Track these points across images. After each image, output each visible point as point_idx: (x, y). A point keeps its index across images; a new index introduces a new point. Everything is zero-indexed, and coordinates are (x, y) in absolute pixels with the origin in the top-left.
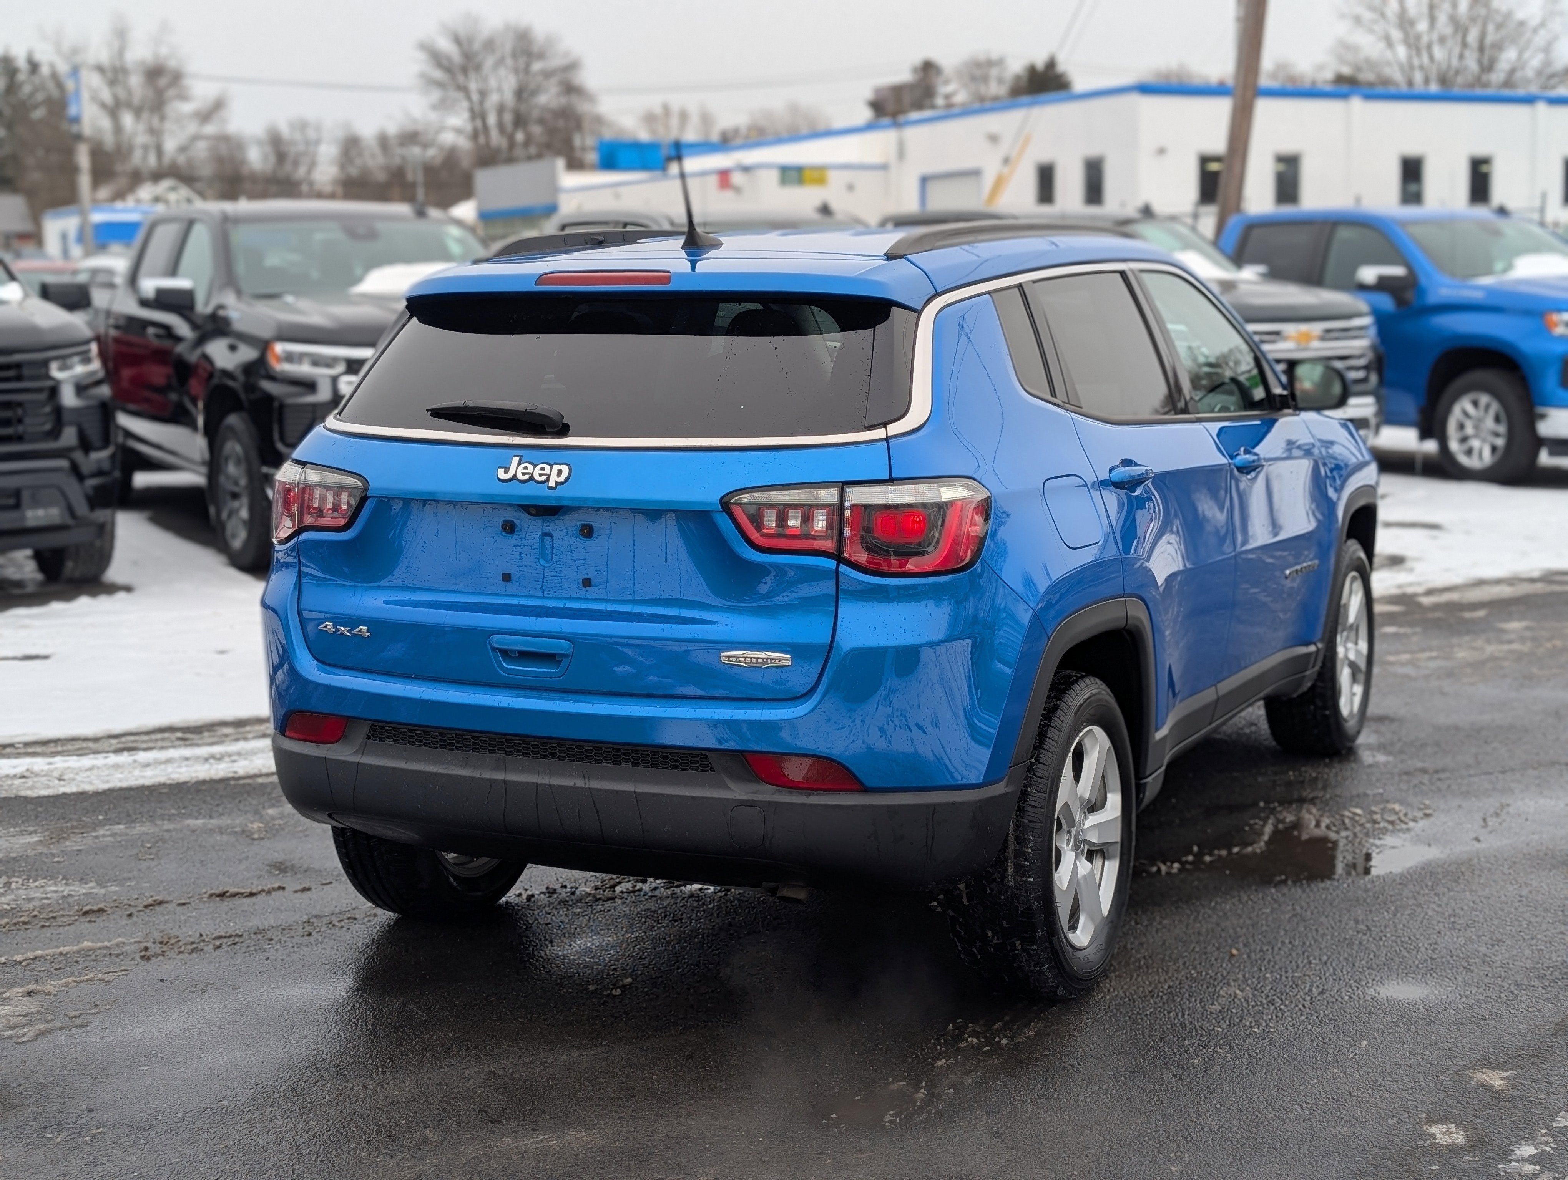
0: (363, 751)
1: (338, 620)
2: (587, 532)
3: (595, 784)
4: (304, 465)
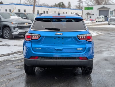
0: (41, 59)
1: (37, 48)
2: (63, 39)
3: (66, 61)
4: (32, 34)
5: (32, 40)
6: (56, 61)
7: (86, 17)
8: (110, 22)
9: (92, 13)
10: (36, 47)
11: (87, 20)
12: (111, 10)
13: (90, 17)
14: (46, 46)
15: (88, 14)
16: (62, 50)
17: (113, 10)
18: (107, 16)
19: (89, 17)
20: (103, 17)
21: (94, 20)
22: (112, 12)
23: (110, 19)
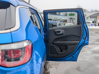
7: (70, 21)
9: (74, 18)
11: (70, 23)
12: (87, 16)
13: (73, 21)
15: (71, 18)
19: (71, 21)
21: (75, 23)
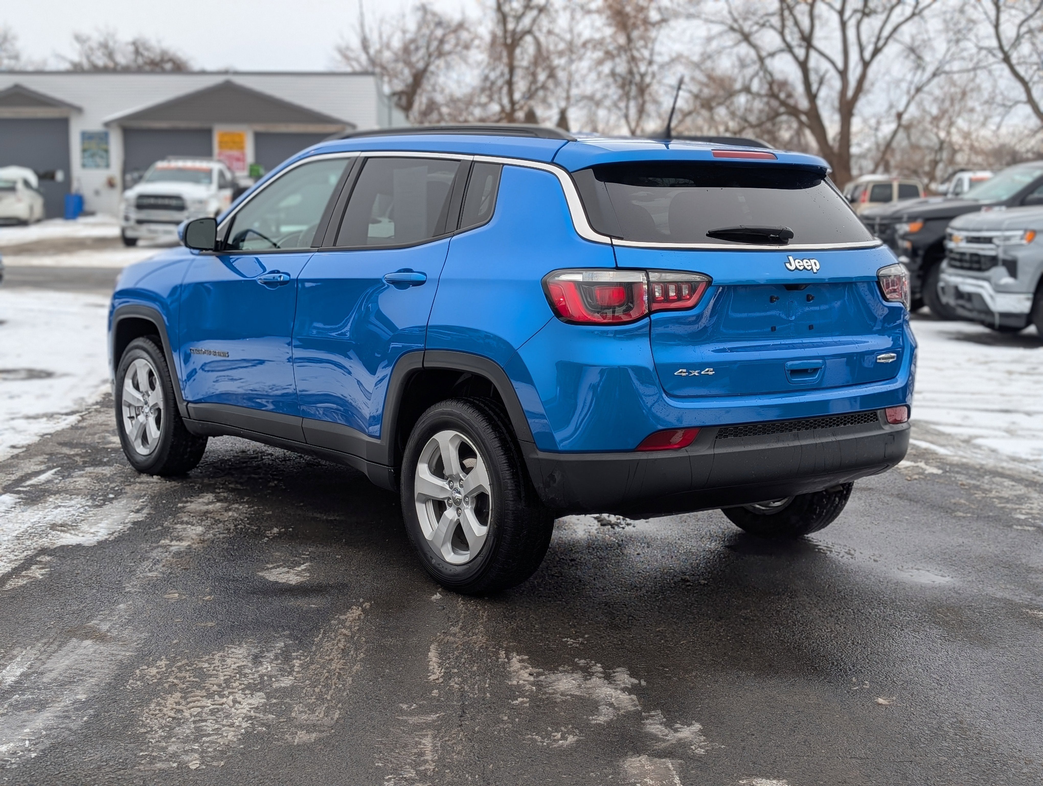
0: (715, 446)
2: (809, 298)
4: (645, 270)
5: (654, 317)
6: (797, 443)
8: (140, 222)
10: (682, 366)
12: (92, 122)
14: (732, 350)
16: (815, 370)
17: (107, 124)
18: (60, 176)
20: (26, 183)
22: (103, 138)
23: (141, 196)
